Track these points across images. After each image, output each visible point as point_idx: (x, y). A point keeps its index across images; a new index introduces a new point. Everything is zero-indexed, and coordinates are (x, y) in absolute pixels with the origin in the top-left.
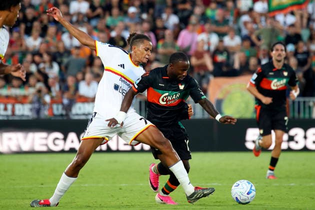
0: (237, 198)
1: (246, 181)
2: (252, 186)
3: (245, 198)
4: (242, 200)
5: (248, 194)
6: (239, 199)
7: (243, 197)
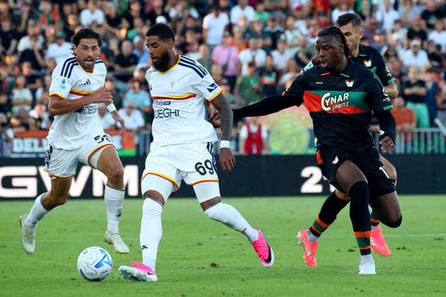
0: (81, 271)
1: (99, 248)
2: (106, 255)
3: (91, 271)
4: (88, 274)
5: (97, 266)
6: (83, 271)
7: (89, 271)
